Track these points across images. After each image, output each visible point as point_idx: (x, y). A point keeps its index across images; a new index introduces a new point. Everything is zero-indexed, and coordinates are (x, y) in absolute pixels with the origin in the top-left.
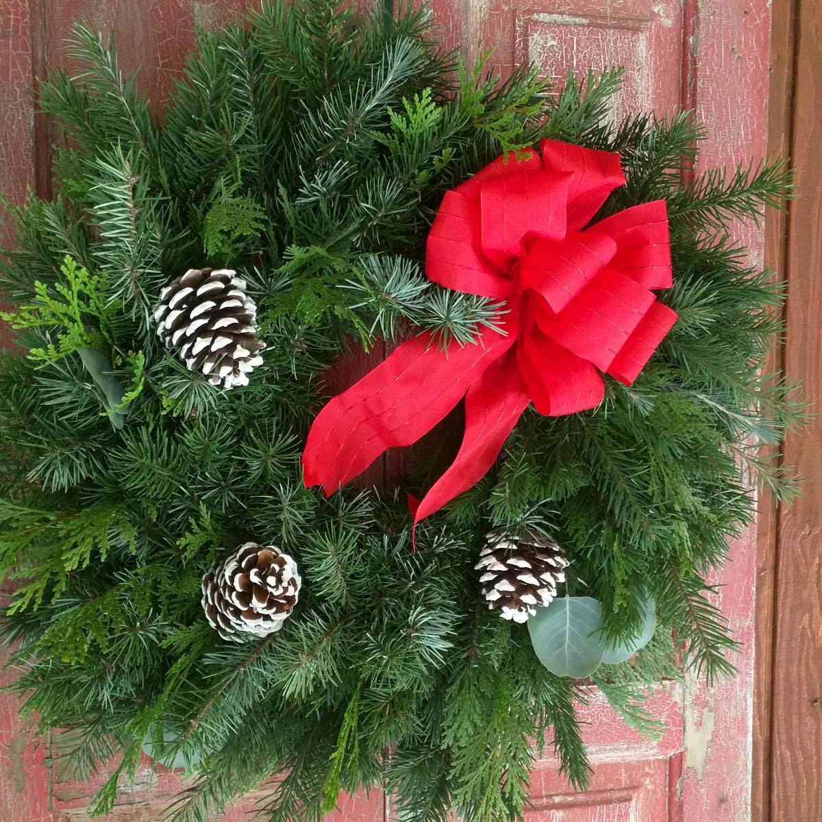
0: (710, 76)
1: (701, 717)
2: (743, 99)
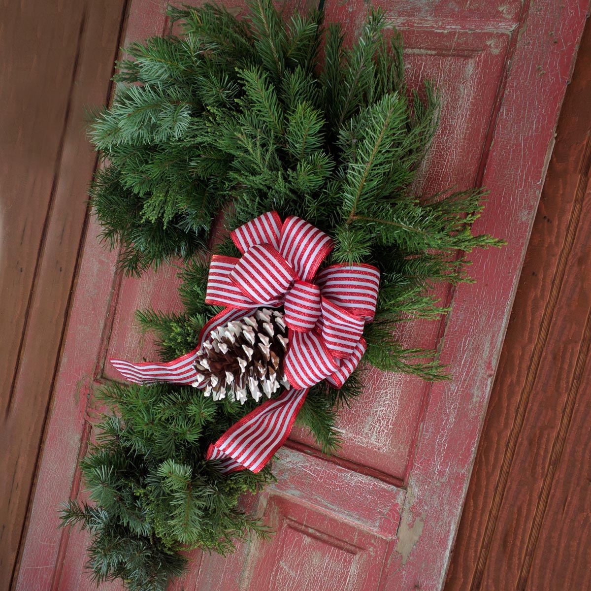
0: (516, 87)
1: (413, 522)
2: (539, 103)
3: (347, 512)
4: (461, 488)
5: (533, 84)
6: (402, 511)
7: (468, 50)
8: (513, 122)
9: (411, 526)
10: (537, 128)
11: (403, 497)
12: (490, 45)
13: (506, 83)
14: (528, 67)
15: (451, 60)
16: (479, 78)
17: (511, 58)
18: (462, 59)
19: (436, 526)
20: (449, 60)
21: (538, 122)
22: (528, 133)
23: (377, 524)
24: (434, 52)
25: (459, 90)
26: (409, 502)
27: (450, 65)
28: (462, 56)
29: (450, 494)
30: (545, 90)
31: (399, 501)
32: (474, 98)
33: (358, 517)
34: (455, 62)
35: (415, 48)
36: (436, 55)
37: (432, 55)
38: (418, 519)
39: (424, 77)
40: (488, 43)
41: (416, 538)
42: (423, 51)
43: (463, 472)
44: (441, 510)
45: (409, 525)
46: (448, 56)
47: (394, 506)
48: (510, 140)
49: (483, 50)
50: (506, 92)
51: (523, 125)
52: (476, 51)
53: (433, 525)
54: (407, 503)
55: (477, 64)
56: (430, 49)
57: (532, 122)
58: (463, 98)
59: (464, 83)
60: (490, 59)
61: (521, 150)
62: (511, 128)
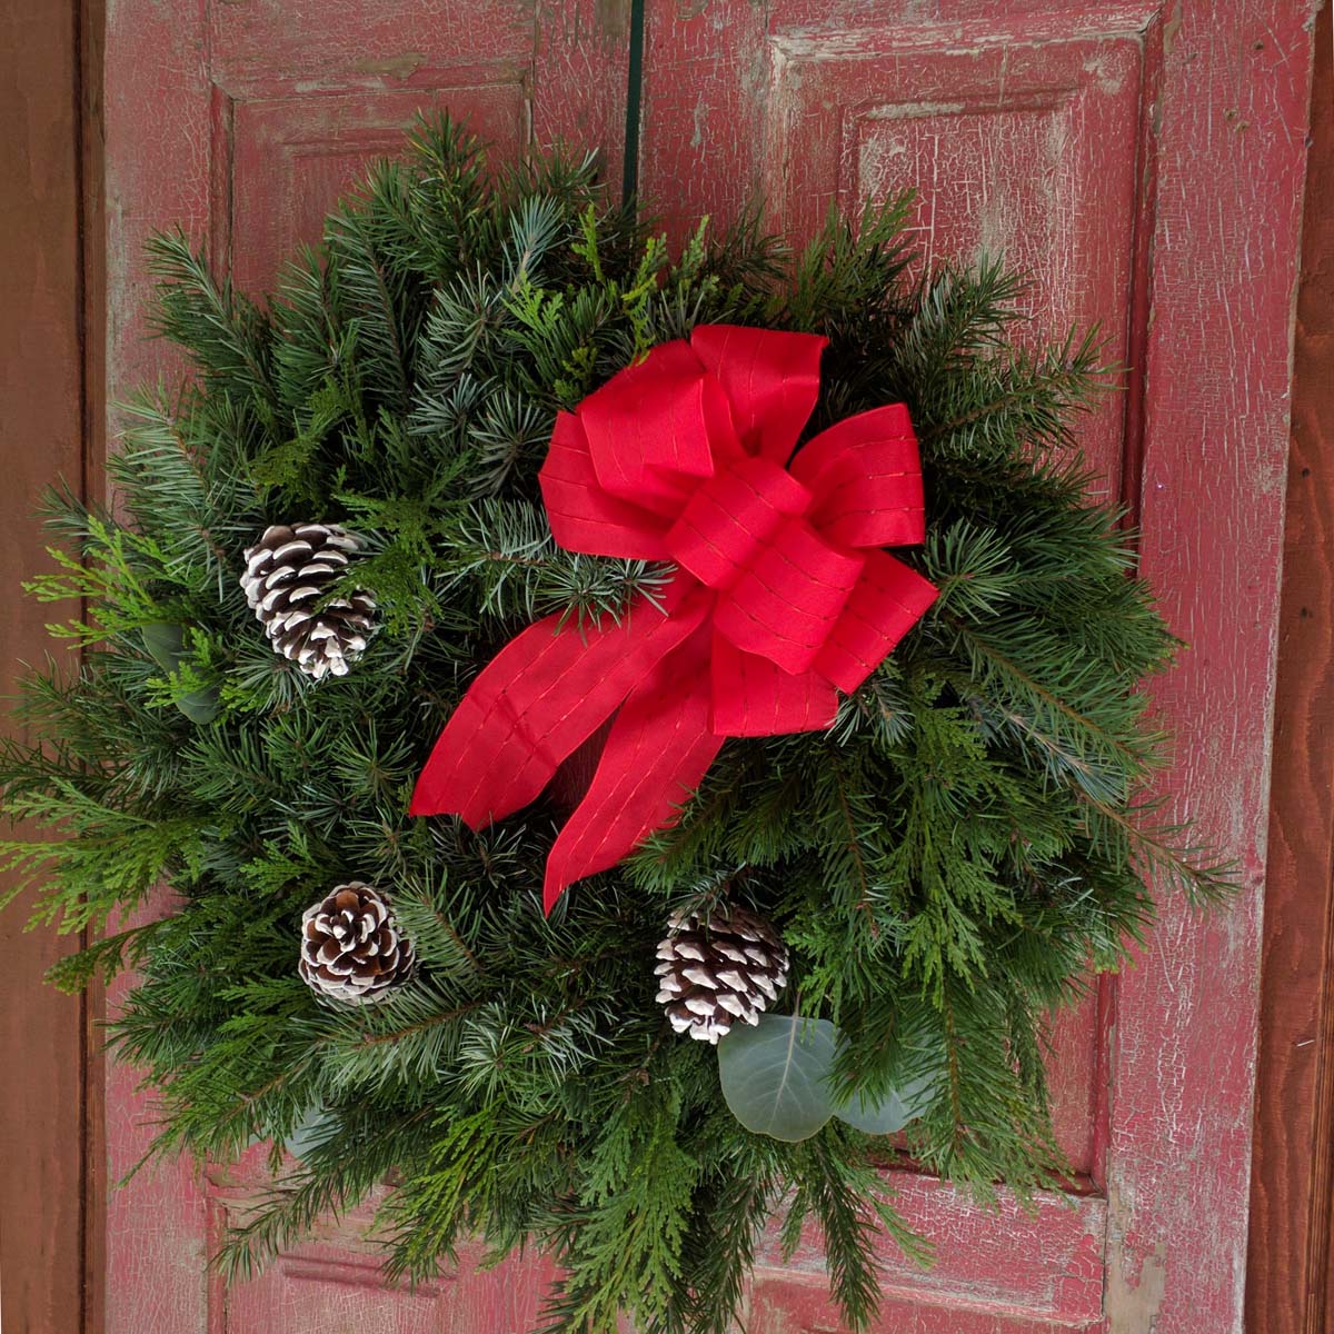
0: (1184, 168)
1: (1139, 1271)
2: (1248, 200)
3: (964, 1285)
4: (1239, 1165)
5: (1225, 156)
6: (1106, 1253)
7: (1042, 91)
8: (1193, 255)
9: (1135, 1282)
10: (1254, 262)
11: (1100, 1218)
12: (1096, 70)
13: (1155, 160)
14: (1203, 115)
15: (1004, 120)
16: (1086, 157)
17: (1155, 98)
18: (1034, 116)
19: (1196, 1268)
20: (1000, 123)
21: (1254, 246)
22: (1236, 278)
23: (1049, 1296)
24: (956, 107)
25: (1041, 192)
26: (1118, 1226)
27: (1007, 134)
28: (1031, 109)
29: (1215, 1186)
30: (1255, 168)
31: (1093, 1227)
32: (1082, 207)
33: (996, 1289)
34: (1017, 124)
35: (903, 102)
36: (963, 113)
37: (952, 115)
38: (1147, 1262)
39: (945, 172)
40: (1089, 67)
41: (1153, 1309)
42: (927, 107)
43: (1236, 1125)
44: (1201, 1228)
45: (1128, 1281)
46: (995, 111)
47: (1083, 1242)
48: (1193, 299)
49: (1081, 86)
50: (1161, 183)
51: (1220, 257)
52: (1064, 90)
53: (1190, 1269)
54: (1112, 1228)
55: (1073, 123)
56: (945, 100)
57: (1241, 249)
58: (1054, 211)
59: (1049, 173)
60: (1102, 105)
61: (1225, 323)
62: (1191, 269)
